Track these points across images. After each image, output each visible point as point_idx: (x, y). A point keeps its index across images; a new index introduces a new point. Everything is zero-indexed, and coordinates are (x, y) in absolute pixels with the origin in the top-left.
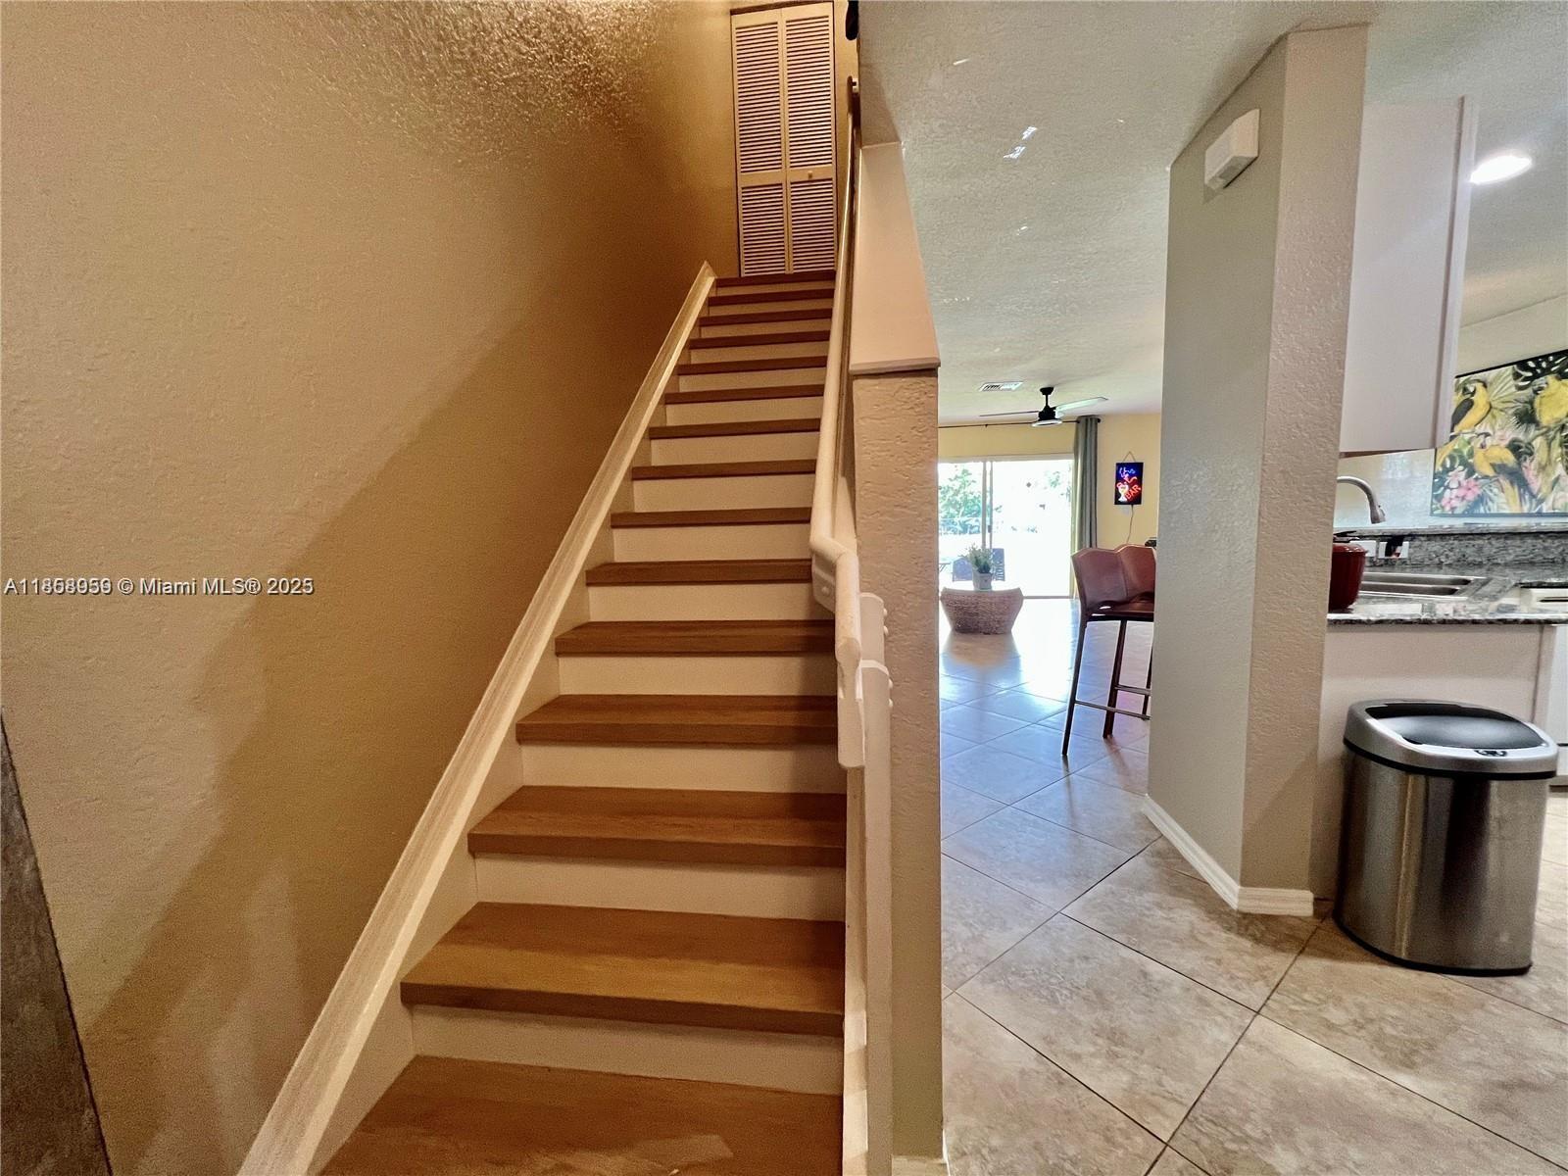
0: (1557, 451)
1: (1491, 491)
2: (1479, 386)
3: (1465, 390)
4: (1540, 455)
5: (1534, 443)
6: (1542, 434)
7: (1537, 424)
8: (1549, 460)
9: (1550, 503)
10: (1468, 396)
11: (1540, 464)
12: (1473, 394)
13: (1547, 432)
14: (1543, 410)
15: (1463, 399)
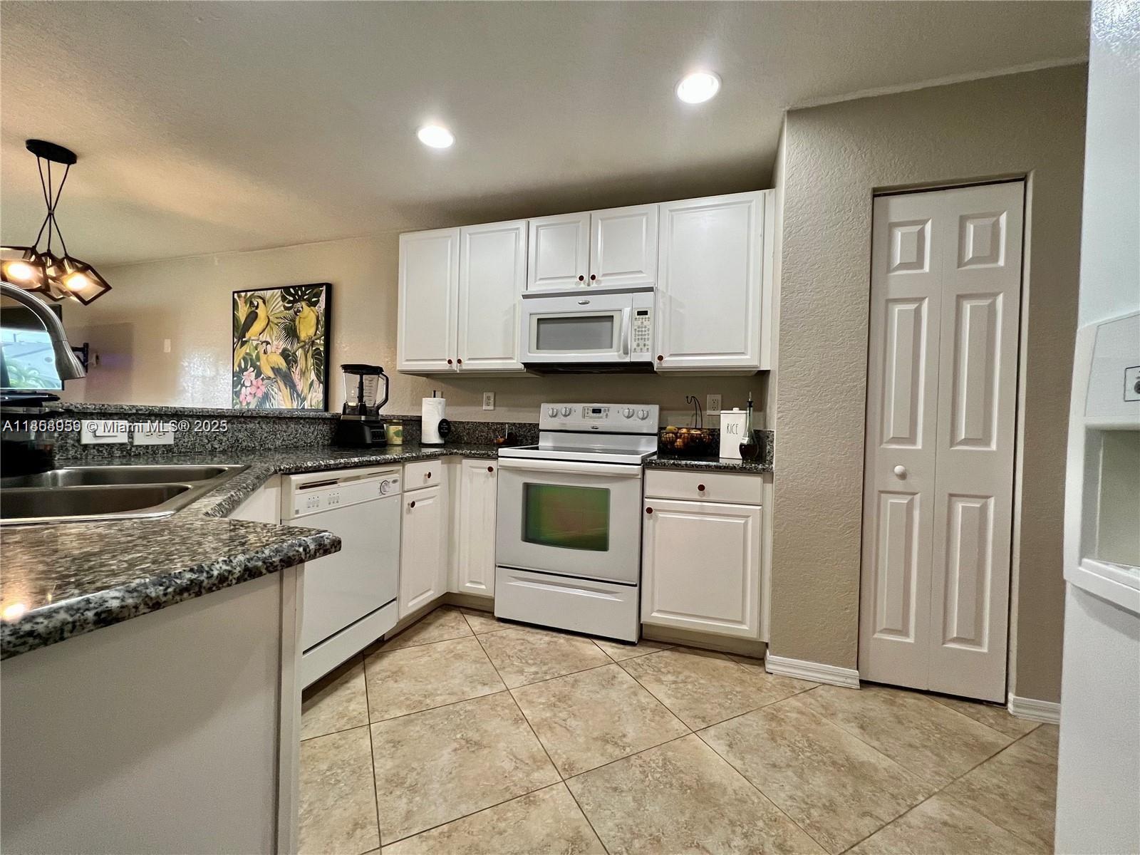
0: (311, 361)
1: (273, 390)
2: (260, 301)
3: (251, 303)
4: (301, 363)
5: (297, 353)
6: (302, 347)
7: (298, 338)
8: (307, 367)
9: (309, 402)
10: (254, 309)
11: (301, 370)
12: (257, 307)
13: (304, 345)
14: (302, 327)
15: (250, 310)
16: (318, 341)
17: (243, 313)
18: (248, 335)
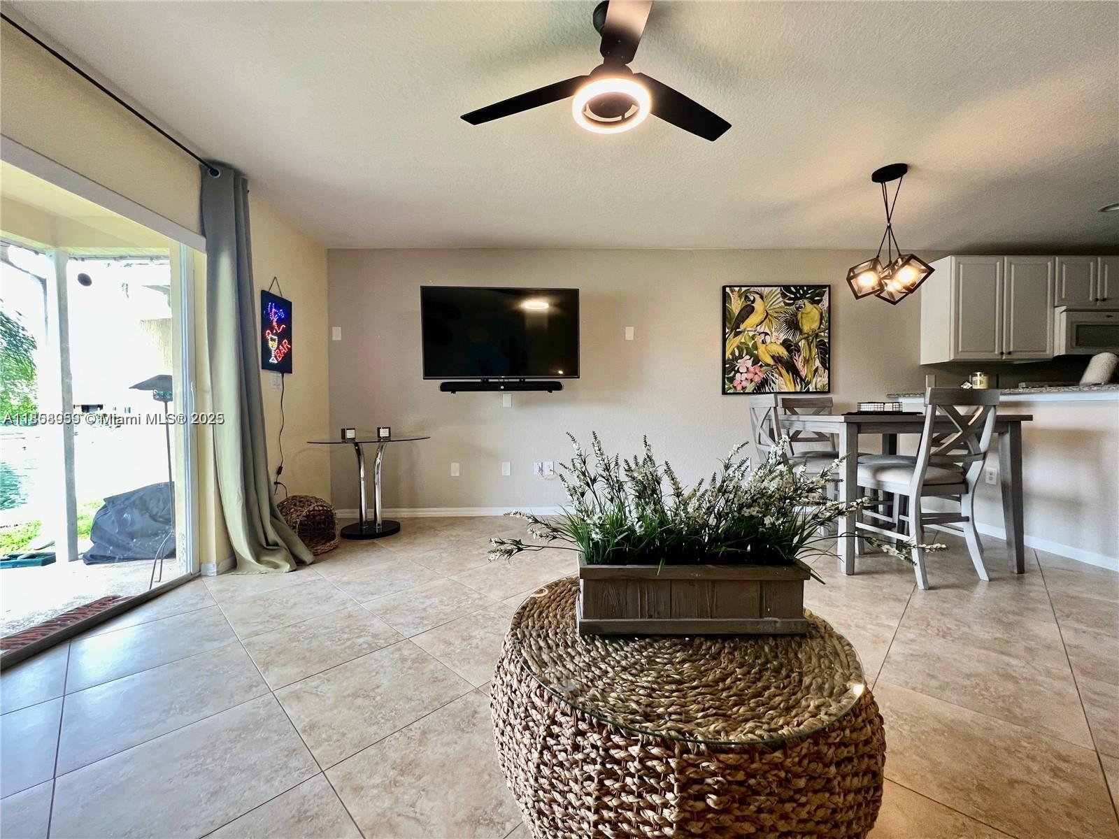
0: (815, 351)
1: (773, 375)
2: (757, 297)
3: (747, 297)
4: (805, 353)
5: (800, 344)
6: (805, 338)
7: (801, 332)
8: (809, 356)
9: (814, 386)
10: (750, 303)
11: (805, 358)
12: (753, 301)
13: (808, 337)
14: (804, 321)
15: (745, 304)
16: (822, 334)
17: (736, 306)
18: (742, 327)
